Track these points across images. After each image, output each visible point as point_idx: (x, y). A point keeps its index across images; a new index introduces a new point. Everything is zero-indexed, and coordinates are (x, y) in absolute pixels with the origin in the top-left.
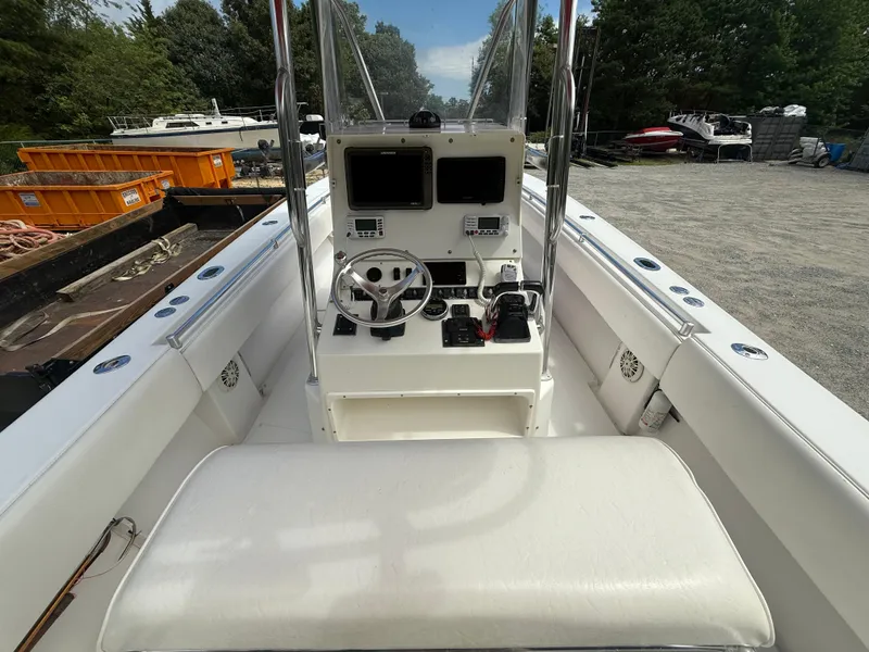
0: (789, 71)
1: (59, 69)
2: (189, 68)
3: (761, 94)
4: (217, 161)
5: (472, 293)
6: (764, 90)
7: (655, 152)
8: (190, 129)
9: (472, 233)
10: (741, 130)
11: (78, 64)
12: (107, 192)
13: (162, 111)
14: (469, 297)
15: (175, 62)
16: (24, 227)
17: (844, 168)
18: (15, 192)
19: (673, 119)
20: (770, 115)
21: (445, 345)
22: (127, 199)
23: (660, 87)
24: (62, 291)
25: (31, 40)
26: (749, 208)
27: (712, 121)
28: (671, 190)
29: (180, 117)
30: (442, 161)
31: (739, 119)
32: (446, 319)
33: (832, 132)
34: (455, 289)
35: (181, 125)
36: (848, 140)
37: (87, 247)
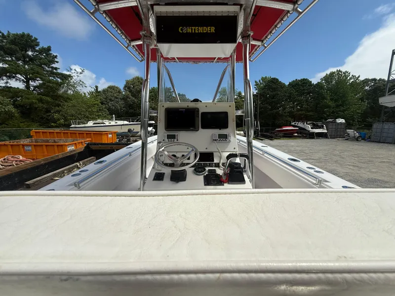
0: (333, 108)
1: (59, 105)
2: (107, 106)
3: (325, 115)
4: (110, 136)
5: (217, 165)
6: (326, 114)
7: (289, 135)
8: (102, 125)
9: (216, 140)
10: (322, 127)
11: (66, 104)
12: (62, 145)
13: (93, 119)
14: (215, 166)
15: (102, 103)
16: (21, 158)
17: (369, 141)
18: (23, 145)
19: (293, 124)
20: (332, 122)
21: (205, 185)
22: (68, 149)
23: (285, 113)
24: (27, 183)
25: (52, 97)
26: (335, 155)
27: (309, 124)
28: (299, 149)
29: (99, 121)
30: (203, 113)
31: (320, 124)
32: (205, 175)
33: (358, 128)
34: (209, 164)
35: (99, 123)
36: (366, 131)
37: (45, 164)
